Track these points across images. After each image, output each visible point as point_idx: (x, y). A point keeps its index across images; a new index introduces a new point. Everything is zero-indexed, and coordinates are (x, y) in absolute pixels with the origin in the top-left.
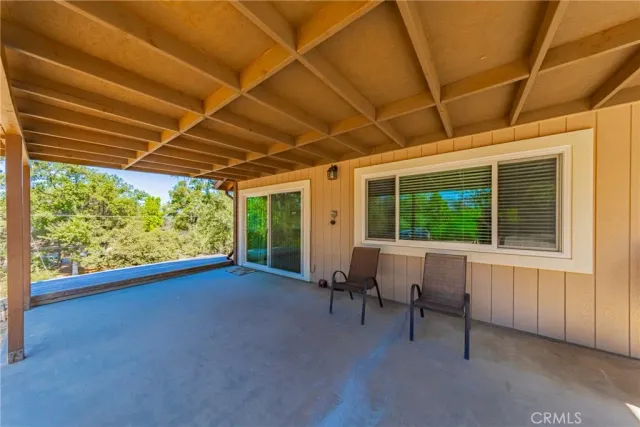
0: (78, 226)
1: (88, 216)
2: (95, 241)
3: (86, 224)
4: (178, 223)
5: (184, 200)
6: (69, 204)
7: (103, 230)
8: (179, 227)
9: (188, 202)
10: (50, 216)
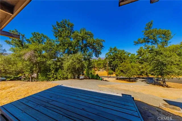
0: (116, 62)
1: (118, 60)
2: (119, 65)
3: (117, 62)
4: (140, 61)
5: (142, 53)
6: (115, 57)
7: (120, 63)
8: (140, 63)
9: (143, 54)
10: (112, 60)
